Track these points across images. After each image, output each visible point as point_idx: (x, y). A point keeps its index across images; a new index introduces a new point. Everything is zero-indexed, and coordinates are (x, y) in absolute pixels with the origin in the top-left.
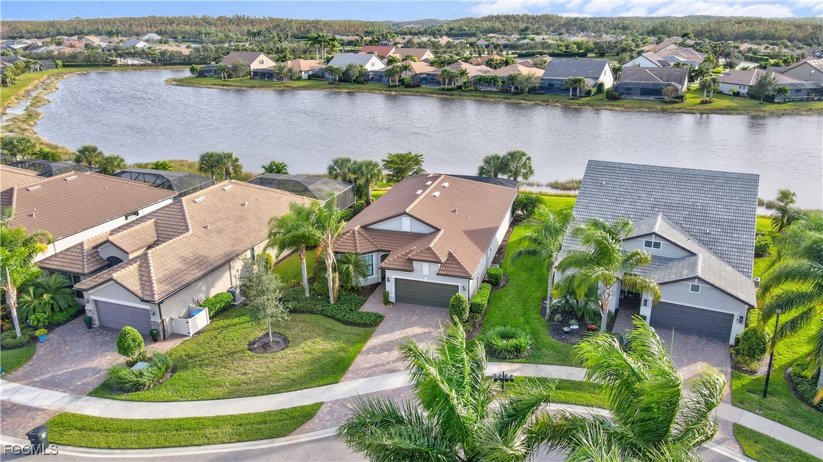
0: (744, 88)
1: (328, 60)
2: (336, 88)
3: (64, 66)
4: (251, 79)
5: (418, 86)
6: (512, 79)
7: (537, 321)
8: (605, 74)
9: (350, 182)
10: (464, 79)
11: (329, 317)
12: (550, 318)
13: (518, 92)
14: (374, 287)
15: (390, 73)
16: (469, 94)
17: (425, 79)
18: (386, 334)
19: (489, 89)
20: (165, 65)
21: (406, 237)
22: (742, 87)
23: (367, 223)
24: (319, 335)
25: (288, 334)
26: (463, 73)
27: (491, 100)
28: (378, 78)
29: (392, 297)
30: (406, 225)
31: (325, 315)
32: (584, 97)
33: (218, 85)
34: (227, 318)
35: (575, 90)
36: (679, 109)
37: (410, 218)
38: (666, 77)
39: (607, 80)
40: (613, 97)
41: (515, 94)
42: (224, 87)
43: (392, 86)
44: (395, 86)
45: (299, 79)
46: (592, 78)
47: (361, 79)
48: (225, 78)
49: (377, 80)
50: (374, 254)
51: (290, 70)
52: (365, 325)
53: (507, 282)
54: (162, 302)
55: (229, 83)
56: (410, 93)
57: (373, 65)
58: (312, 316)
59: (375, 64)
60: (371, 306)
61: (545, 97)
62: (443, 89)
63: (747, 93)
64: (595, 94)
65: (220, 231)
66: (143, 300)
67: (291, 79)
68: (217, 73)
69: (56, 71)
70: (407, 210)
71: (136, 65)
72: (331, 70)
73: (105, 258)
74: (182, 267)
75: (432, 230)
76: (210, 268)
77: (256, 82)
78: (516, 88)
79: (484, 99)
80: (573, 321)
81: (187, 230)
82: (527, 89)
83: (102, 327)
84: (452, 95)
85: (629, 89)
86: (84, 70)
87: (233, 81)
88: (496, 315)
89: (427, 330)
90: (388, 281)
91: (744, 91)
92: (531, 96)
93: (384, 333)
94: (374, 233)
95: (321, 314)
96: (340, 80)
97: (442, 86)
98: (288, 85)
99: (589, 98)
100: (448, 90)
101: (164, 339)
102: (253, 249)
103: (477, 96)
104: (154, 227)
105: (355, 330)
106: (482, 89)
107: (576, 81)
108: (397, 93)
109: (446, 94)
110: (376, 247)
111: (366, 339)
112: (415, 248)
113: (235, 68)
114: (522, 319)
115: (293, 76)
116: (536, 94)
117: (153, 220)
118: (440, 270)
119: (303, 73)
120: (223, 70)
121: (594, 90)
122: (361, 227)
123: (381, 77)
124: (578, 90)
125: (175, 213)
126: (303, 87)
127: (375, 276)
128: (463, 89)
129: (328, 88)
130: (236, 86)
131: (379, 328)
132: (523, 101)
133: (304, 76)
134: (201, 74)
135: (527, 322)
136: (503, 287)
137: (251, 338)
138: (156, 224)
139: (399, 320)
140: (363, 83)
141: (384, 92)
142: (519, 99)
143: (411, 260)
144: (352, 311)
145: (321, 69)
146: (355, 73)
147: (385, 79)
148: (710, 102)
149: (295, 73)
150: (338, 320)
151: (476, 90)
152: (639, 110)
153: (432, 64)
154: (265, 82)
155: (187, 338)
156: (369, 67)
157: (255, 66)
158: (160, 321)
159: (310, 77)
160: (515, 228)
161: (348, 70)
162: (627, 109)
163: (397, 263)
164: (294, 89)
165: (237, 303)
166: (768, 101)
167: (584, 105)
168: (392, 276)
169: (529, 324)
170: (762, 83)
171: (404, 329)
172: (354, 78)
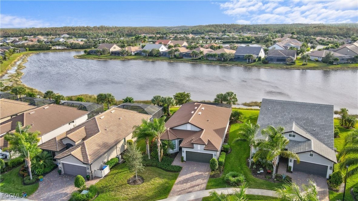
0: (320, 58)
1: (143, 47)
2: (147, 59)
3: (30, 50)
4: (110, 55)
5: (182, 58)
6: (222, 55)
7: (246, 168)
8: (261, 53)
9: (161, 106)
10: (202, 55)
11: (159, 168)
12: (251, 167)
13: (225, 60)
14: (176, 154)
15: (170, 53)
16: (204, 61)
17: (184, 55)
18: (184, 175)
19: (212, 59)
20: (73, 49)
21: (189, 133)
22: (319, 58)
23: (172, 127)
24: (157, 176)
25: (143, 176)
26: (201, 53)
27: (213, 64)
28: (164, 54)
29: (185, 159)
30: (189, 127)
31: (157, 167)
32: (253, 62)
33: (96, 58)
34: (116, 169)
35: (249, 59)
36: (293, 68)
37: (190, 125)
38: (287, 54)
39: (262, 55)
40: (266, 62)
41: (224, 61)
42: (99, 59)
43: (171, 58)
44: (172, 58)
45: (131, 55)
46: (256, 54)
47: (158, 55)
48: (99, 55)
49: (164, 55)
50: (176, 140)
51: (127, 52)
52: (175, 172)
53: (231, 151)
54: (91, 164)
55: (101, 57)
56: (179, 61)
57: (162, 49)
58: (153, 168)
59: (163, 49)
60: (176, 163)
61: (236, 63)
62: (193, 59)
63: (322, 60)
64: (258, 61)
65: (112, 131)
66: (84, 163)
67: (127, 55)
68: (96, 53)
69: (26, 52)
70: (189, 121)
71: (60, 49)
72: (144, 51)
73: (65, 144)
74: (98, 148)
75: (200, 130)
76: (109, 148)
77: (112, 57)
78: (224, 59)
79: (210, 64)
80: (261, 169)
81: (99, 131)
82: (229, 59)
83: (65, 174)
84: (197, 62)
85: (272, 59)
86: (38, 52)
87: (103, 56)
88: (229, 166)
89: (201, 173)
90: (183, 152)
91: (320, 59)
92: (231, 62)
93: (183, 175)
94: (175, 131)
95: (156, 166)
96: (149, 56)
97: (192, 58)
98: (126, 58)
99: (255, 63)
100: (195, 60)
101: (92, 179)
102: (125, 138)
103: (207, 62)
104: (84, 130)
105: (171, 174)
106: (209, 59)
107: (249, 56)
108: (173, 61)
109: (194, 62)
110: (177, 137)
111: (176, 178)
112: (194, 138)
113: (104, 51)
114: (239, 167)
115: (128, 54)
116: (232, 61)
117: (84, 127)
118: (205, 148)
119: (132, 52)
120: (98, 52)
121: (257, 60)
122: (170, 128)
123: (166, 54)
124: (250, 60)
125: (93, 124)
126: (133, 59)
127: (176, 149)
128: (201, 59)
129: (143, 59)
130: (104, 58)
131: (181, 173)
132: (227, 65)
133: (133, 54)
134: (89, 53)
135: (242, 169)
136: (230, 153)
137: (128, 178)
138: (85, 129)
139: (189, 169)
140: (158, 57)
141: (167, 61)
142: (225, 64)
143: (193, 144)
144: (169, 165)
145: (140, 51)
146: (155, 53)
147: (167, 55)
148: (306, 65)
149: (129, 53)
150: (163, 169)
151: (207, 59)
152: (277, 68)
153: (187, 48)
154: (117, 56)
155: (101, 179)
156: (161, 50)
157: (112, 49)
158: (90, 172)
159: (135, 54)
160: (232, 125)
161: (152, 51)
162: (272, 68)
163: (186, 145)
164: (129, 60)
165: (120, 162)
166: (331, 64)
167: (253, 66)
168: (185, 150)
169: (243, 170)
170: (328, 56)
171: (191, 173)
172: (154, 55)
